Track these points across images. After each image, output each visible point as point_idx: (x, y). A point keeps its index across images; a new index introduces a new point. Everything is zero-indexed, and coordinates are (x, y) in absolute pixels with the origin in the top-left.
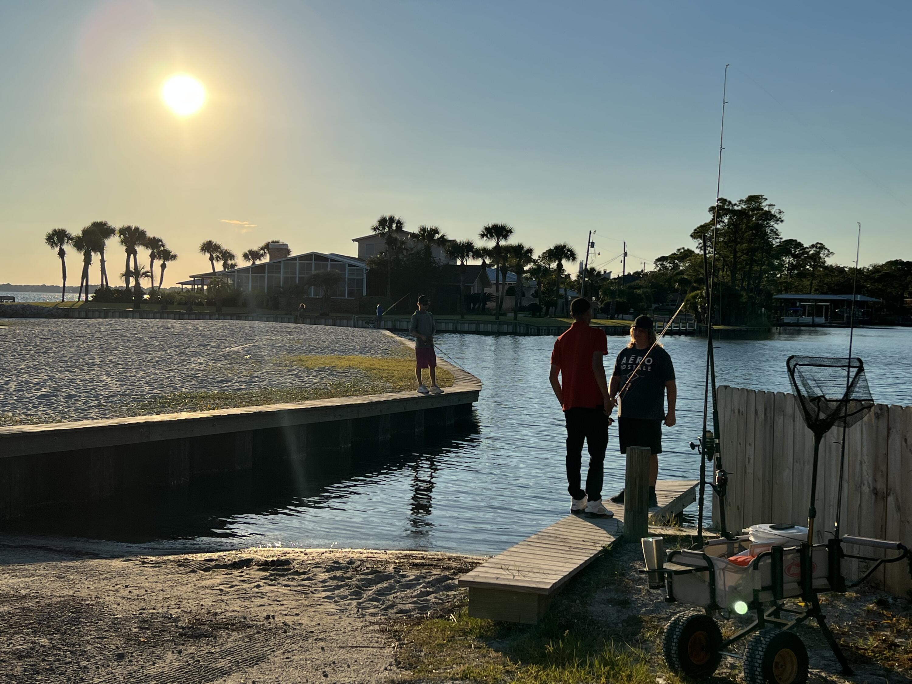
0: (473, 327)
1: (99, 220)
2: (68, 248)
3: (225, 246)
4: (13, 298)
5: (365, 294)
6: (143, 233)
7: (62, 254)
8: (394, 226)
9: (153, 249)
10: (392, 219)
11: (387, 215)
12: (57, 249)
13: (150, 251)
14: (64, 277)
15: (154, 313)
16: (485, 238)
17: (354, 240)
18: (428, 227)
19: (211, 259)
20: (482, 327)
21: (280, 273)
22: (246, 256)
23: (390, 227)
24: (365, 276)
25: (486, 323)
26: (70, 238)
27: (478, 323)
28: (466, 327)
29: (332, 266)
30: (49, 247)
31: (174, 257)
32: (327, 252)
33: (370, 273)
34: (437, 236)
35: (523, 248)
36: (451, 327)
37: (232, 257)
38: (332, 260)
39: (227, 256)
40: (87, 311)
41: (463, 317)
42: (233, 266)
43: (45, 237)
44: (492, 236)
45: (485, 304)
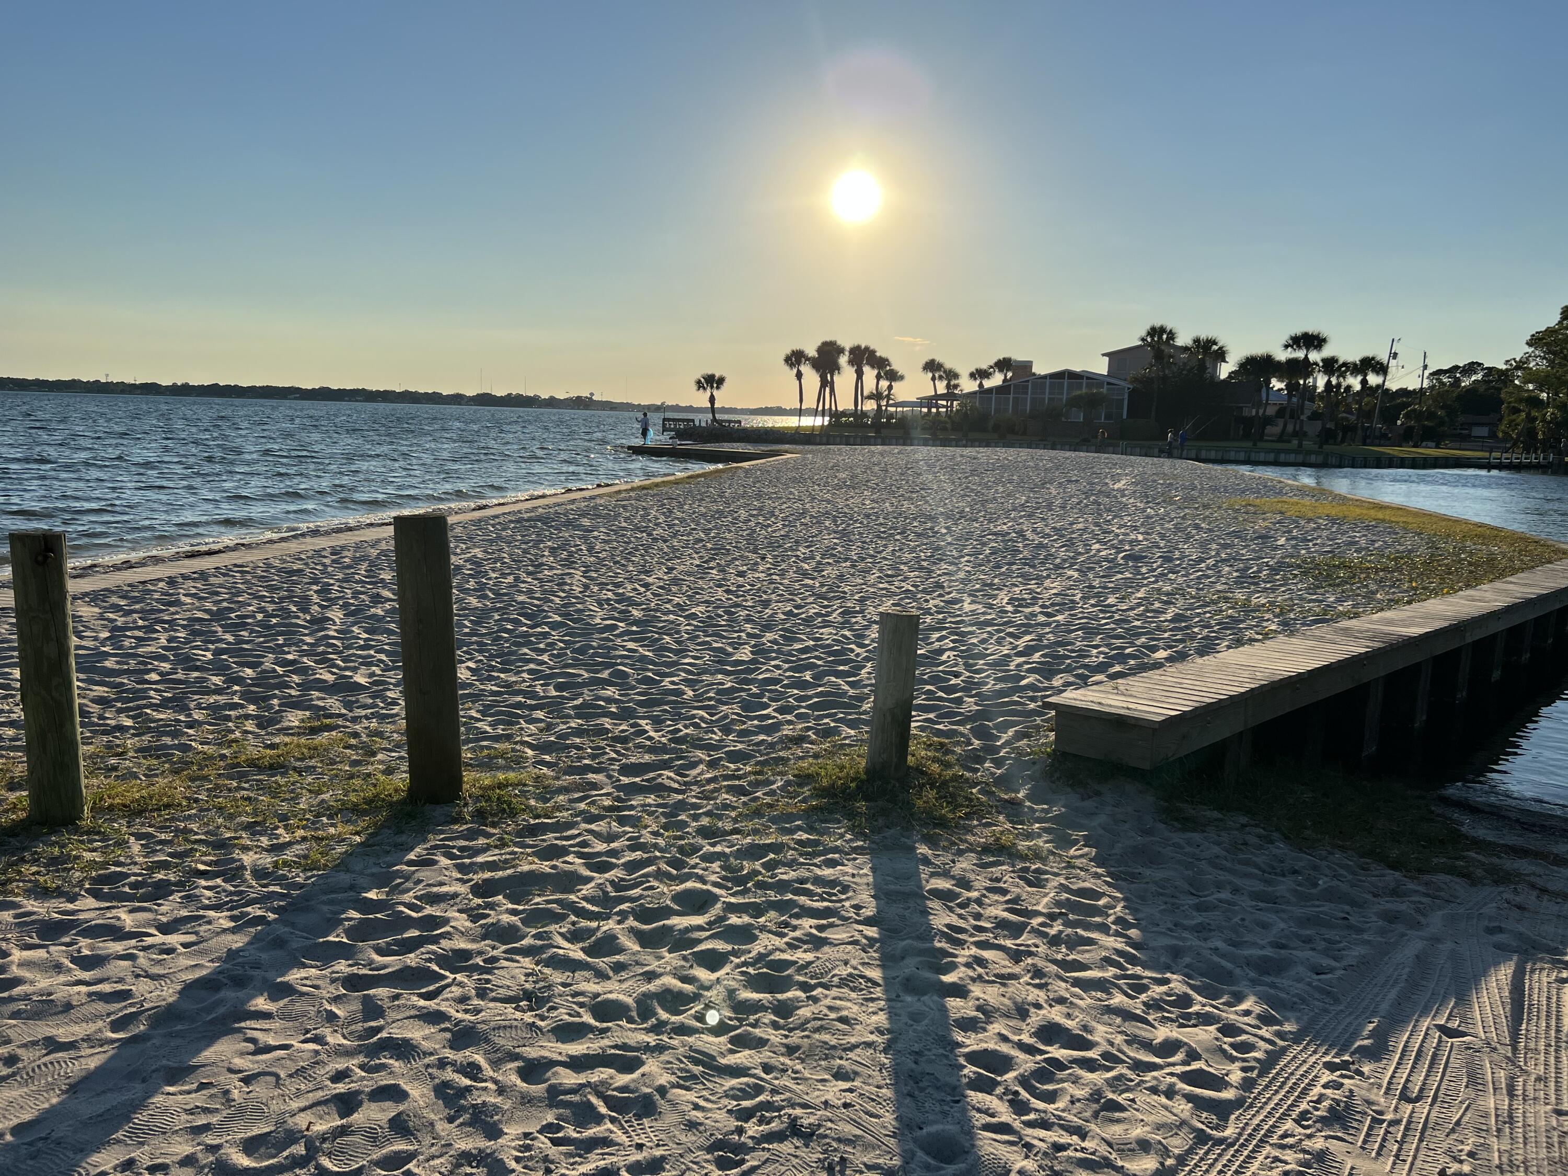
0: (1271, 457)
1: (828, 339)
2: (806, 369)
3: (948, 365)
4: (740, 422)
5: (1125, 417)
6: (873, 352)
7: (799, 375)
8: (1165, 336)
9: (879, 368)
10: (1162, 330)
11: (1158, 324)
12: (795, 371)
13: (876, 372)
14: (801, 400)
15: (897, 438)
16: (1290, 349)
17: (1104, 355)
18: (1203, 336)
19: (933, 379)
20: (1282, 457)
21: (1027, 393)
22: (972, 376)
23: (1160, 337)
24: (1126, 396)
25: (1287, 451)
26: (808, 359)
27: (1279, 452)
28: (1262, 457)
29: (1088, 386)
30: (787, 368)
31: (902, 378)
32: (1078, 370)
33: (1132, 393)
34: (1215, 347)
35: (1337, 361)
36: (1242, 456)
37: (957, 376)
38: (1088, 378)
39: (951, 375)
40: (828, 436)
41: (1255, 444)
42: (956, 386)
43: (783, 357)
44: (1299, 347)
45: (1264, 429)
